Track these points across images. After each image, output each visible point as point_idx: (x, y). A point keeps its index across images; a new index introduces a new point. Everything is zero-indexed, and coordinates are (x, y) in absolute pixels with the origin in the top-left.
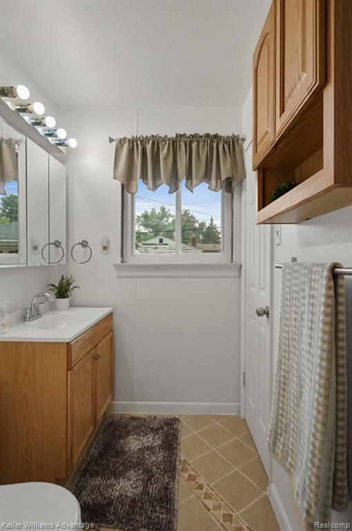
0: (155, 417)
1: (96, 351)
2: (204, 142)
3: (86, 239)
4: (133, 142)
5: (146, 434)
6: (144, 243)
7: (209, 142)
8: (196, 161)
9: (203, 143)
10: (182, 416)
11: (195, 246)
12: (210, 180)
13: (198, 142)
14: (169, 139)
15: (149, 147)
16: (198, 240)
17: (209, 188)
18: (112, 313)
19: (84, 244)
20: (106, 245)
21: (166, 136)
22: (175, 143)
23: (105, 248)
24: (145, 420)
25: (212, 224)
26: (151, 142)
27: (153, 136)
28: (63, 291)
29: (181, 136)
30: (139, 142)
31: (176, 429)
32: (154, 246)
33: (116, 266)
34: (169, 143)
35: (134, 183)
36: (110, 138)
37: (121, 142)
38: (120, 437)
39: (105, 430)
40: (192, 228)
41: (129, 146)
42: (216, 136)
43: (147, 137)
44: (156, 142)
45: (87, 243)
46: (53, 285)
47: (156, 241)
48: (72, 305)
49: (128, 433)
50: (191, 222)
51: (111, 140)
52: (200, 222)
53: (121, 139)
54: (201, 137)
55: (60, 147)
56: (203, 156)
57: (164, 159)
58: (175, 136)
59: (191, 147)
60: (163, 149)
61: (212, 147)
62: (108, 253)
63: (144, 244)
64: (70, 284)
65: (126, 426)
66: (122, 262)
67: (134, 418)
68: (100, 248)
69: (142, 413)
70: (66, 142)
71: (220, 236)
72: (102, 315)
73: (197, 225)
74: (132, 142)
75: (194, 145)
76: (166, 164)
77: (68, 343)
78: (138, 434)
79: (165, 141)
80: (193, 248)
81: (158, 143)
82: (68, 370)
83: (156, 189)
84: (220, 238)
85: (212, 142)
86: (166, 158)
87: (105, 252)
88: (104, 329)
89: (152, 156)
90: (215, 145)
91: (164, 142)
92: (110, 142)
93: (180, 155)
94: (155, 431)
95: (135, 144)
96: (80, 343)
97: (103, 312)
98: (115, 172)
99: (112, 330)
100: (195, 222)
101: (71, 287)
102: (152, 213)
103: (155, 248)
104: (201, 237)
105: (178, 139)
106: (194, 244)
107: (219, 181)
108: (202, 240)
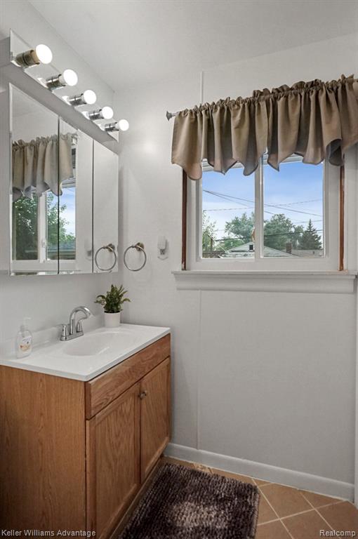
0: (223, 477)
1: (141, 386)
2: (296, 96)
3: (141, 242)
4: (196, 113)
5: (208, 504)
6: (232, 249)
7: (303, 94)
8: (283, 126)
9: (294, 97)
10: (261, 482)
11: (290, 253)
12: (305, 149)
13: (287, 97)
14: (244, 101)
15: (216, 116)
16: (294, 246)
17: (303, 161)
18: (169, 334)
19: (139, 247)
20: (164, 248)
21: (239, 98)
22: (251, 105)
23: (163, 252)
24: (209, 479)
25: (310, 227)
26: (219, 108)
27: (222, 101)
28: (113, 303)
29: (261, 94)
30: (203, 112)
31: (251, 507)
32: (244, 253)
33: (176, 274)
34: (244, 105)
35: (196, 167)
36: (167, 113)
37: (181, 116)
38: (173, 501)
39: (157, 484)
40: (286, 232)
41: (190, 119)
42: (315, 84)
43: (214, 103)
44: (225, 108)
45: (142, 246)
46: (103, 297)
47: (246, 247)
48: (124, 321)
49: (184, 497)
50: (285, 227)
51: (169, 116)
52: (296, 226)
53: (181, 112)
54: (292, 89)
55: (110, 133)
56: (294, 116)
57: (236, 128)
58: (251, 95)
59: (275, 106)
60: (235, 116)
61: (307, 102)
62: (167, 258)
63: (233, 251)
64: (122, 295)
65: (184, 484)
66: (185, 268)
67: (196, 474)
68: (157, 252)
69: (207, 467)
70: (116, 126)
71: (320, 241)
72: (155, 336)
73: (293, 230)
74: (194, 113)
75: (280, 103)
76: (239, 134)
77: (85, 383)
78: (197, 501)
79: (238, 105)
80: (288, 255)
81: (228, 109)
82: (86, 419)
83: (226, 171)
84: (321, 244)
85: (307, 93)
86: (239, 126)
87: (162, 257)
88: (156, 356)
89: (221, 128)
90: (312, 97)
91: (236, 107)
92: (169, 119)
93: (260, 120)
94: (221, 501)
95: (198, 115)
96: (108, 381)
97: (157, 333)
98: (173, 155)
99: (169, 356)
100: (291, 226)
101: (122, 299)
102: (243, 219)
103: (245, 255)
104: (298, 243)
105: (257, 99)
106: (289, 251)
107: (320, 149)
108: (299, 246)
